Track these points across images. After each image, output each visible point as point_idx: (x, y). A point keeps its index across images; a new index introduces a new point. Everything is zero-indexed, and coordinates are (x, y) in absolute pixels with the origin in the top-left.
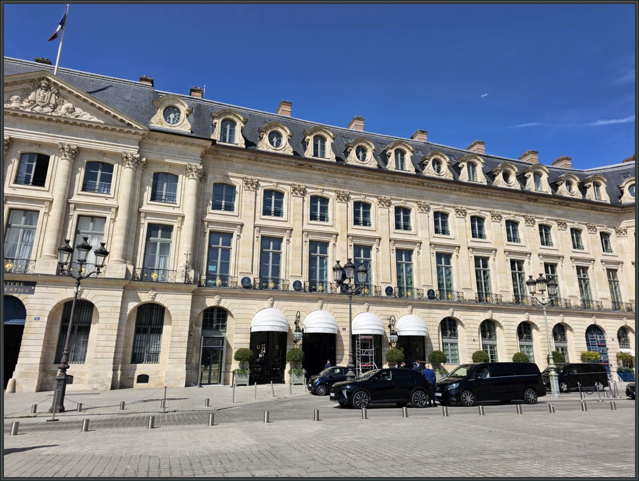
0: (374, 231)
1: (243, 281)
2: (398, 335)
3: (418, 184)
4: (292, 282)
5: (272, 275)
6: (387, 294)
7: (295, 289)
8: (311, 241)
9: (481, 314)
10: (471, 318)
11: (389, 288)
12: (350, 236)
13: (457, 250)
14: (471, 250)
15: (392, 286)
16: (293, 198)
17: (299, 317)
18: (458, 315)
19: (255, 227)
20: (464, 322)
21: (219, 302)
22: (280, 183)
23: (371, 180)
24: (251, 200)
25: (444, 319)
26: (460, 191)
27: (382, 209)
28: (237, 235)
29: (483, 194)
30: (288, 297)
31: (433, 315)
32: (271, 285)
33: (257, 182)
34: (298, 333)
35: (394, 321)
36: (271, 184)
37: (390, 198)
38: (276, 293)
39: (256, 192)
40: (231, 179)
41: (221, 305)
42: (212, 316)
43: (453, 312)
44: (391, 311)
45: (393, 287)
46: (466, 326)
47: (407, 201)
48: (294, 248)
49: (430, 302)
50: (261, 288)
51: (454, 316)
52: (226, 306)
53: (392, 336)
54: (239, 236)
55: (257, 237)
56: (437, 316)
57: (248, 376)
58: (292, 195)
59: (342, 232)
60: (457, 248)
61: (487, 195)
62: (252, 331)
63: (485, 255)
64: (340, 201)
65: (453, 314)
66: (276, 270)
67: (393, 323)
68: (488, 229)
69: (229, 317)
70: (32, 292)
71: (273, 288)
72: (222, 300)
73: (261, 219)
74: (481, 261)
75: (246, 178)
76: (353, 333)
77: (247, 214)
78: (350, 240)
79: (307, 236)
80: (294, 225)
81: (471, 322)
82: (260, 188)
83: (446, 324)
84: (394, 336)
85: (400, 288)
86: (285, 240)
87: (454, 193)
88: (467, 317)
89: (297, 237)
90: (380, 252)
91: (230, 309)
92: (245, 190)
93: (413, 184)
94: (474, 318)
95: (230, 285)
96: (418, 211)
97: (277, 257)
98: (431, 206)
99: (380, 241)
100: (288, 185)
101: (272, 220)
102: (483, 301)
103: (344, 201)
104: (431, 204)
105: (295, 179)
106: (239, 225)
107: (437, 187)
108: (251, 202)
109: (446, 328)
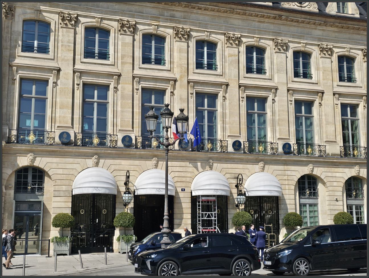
0: (220, 75)
1: (61, 136)
2: (247, 195)
3: (275, 18)
4: (120, 136)
5: (97, 130)
6: (235, 149)
7: (125, 145)
8: (143, 89)
9: (347, 170)
10: (334, 174)
11: (237, 142)
12: (192, 82)
13: (320, 97)
14: (337, 96)
15: (240, 140)
16: (120, 36)
17: (128, 177)
18: (318, 171)
19: (74, 72)
20: (325, 180)
21: (33, 160)
22: (105, 19)
23: (217, 14)
24: (70, 40)
25: (302, 177)
26: (326, 25)
27: (229, 48)
28: (53, 83)
29: (353, 28)
30: (116, 154)
31: (289, 173)
32: (96, 141)
33: (77, 18)
34: (127, 195)
35: (242, 180)
36: (94, 20)
37: (240, 36)
38: (102, 150)
39: (75, 30)
40: (44, 14)
41: (36, 164)
42: (26, 177)
43: (313, 169)
44: (238, 168)
45: (242, 141)
46: (328, 184)
47: (260, 38)
48: (123, 97)
49: (285, 158)
50: (84, 144)
51: (314, 173)
52: (41, 166)
53: (239, 197)
54: (55, 83)
55: (78, 85)
56: (293, 173)
57: (68, 244)
58: (119, 33)
59: (181, 77)
60: (320, 94)
61: (358, 29)
62: (73, 194)
63: (354, 101)
64: (178, 39)
65: (312, 171)
66: (103, 123)
67: (241, 182)
68: (358, 71)
69: (46, 179)
71: (97, 145)
72: (37, 158)
73: (81, 62)
74: (349, 109)
75: (62, 13)
76: (194, 194)
77: (65, 56)
78: (191, 87)
79: (139, 82)
80: (122, 70)
81: (334, 179)
82: (80, 25)
83: (304, 182)
84: (242, 197)
85: (251, 142)
86: (112, 87)
87: (319, 27)
88: (330, 174)
89: (126, 84)
90: (227, 102)
91: (46, 169)
92: (62, 27)
93: (269, 17)
94: (338, 175)
95: (46, 141)
96: (274, 51)
97: (103, 108)
98: (289, 44)
99: (227, 88)
100: (115, 20)
101: (95, 64)
102: (350, 154)
103: (183, 40)
104: (289, 42)
105: (123, 14)
106: (55, 70)
107: (298, 21)
108: (69, 42)
109: (305, 187)
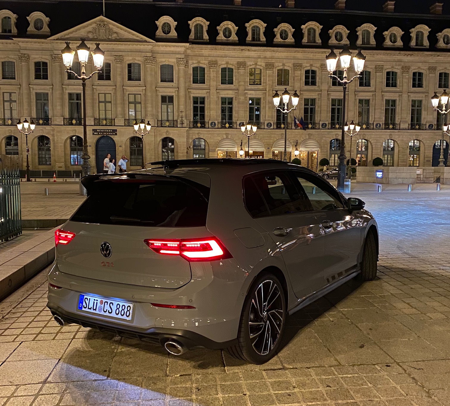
1: (212, 124)
3: (322, 53)
4: (238, 123)
5: (228, 120)
9: (358, 136)
16: (238, 71)
19: (217, 92)
23: (289, 54)
24: (214, 76)
25: (332, 140)
28: (207, 98)
30: (236, 132)
31: (324, 138)
33: (217, 63)
39: (216, 70)
44: (297, 137)
48: (239, 103)
50: (222, 127)
51: (339, 138)
52: (204, 138)
55: (219, 99)
56: (327, 139)
59: (269, 90)
61: (373, 55)
66: (230, 117)
67: (297, 144)
68: (372, 79)
69: (206, 144)
70: (116, 134)
71: (228, 127)
72: (202, 135)
73: (220, 86)
75: (210, 62)
77: (212, 84)
80: (239, 89)
82: (219, 67)
86: (234, 99)
89: (241, 96)
92: (210, 69)
93: (318, 53)
96: (321, 72)
97: (230, 109)
101: (226, 86)
105: (240, 59)
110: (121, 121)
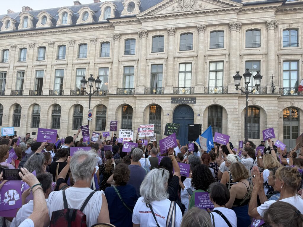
70: (195, 103)
110: (200, 89)
